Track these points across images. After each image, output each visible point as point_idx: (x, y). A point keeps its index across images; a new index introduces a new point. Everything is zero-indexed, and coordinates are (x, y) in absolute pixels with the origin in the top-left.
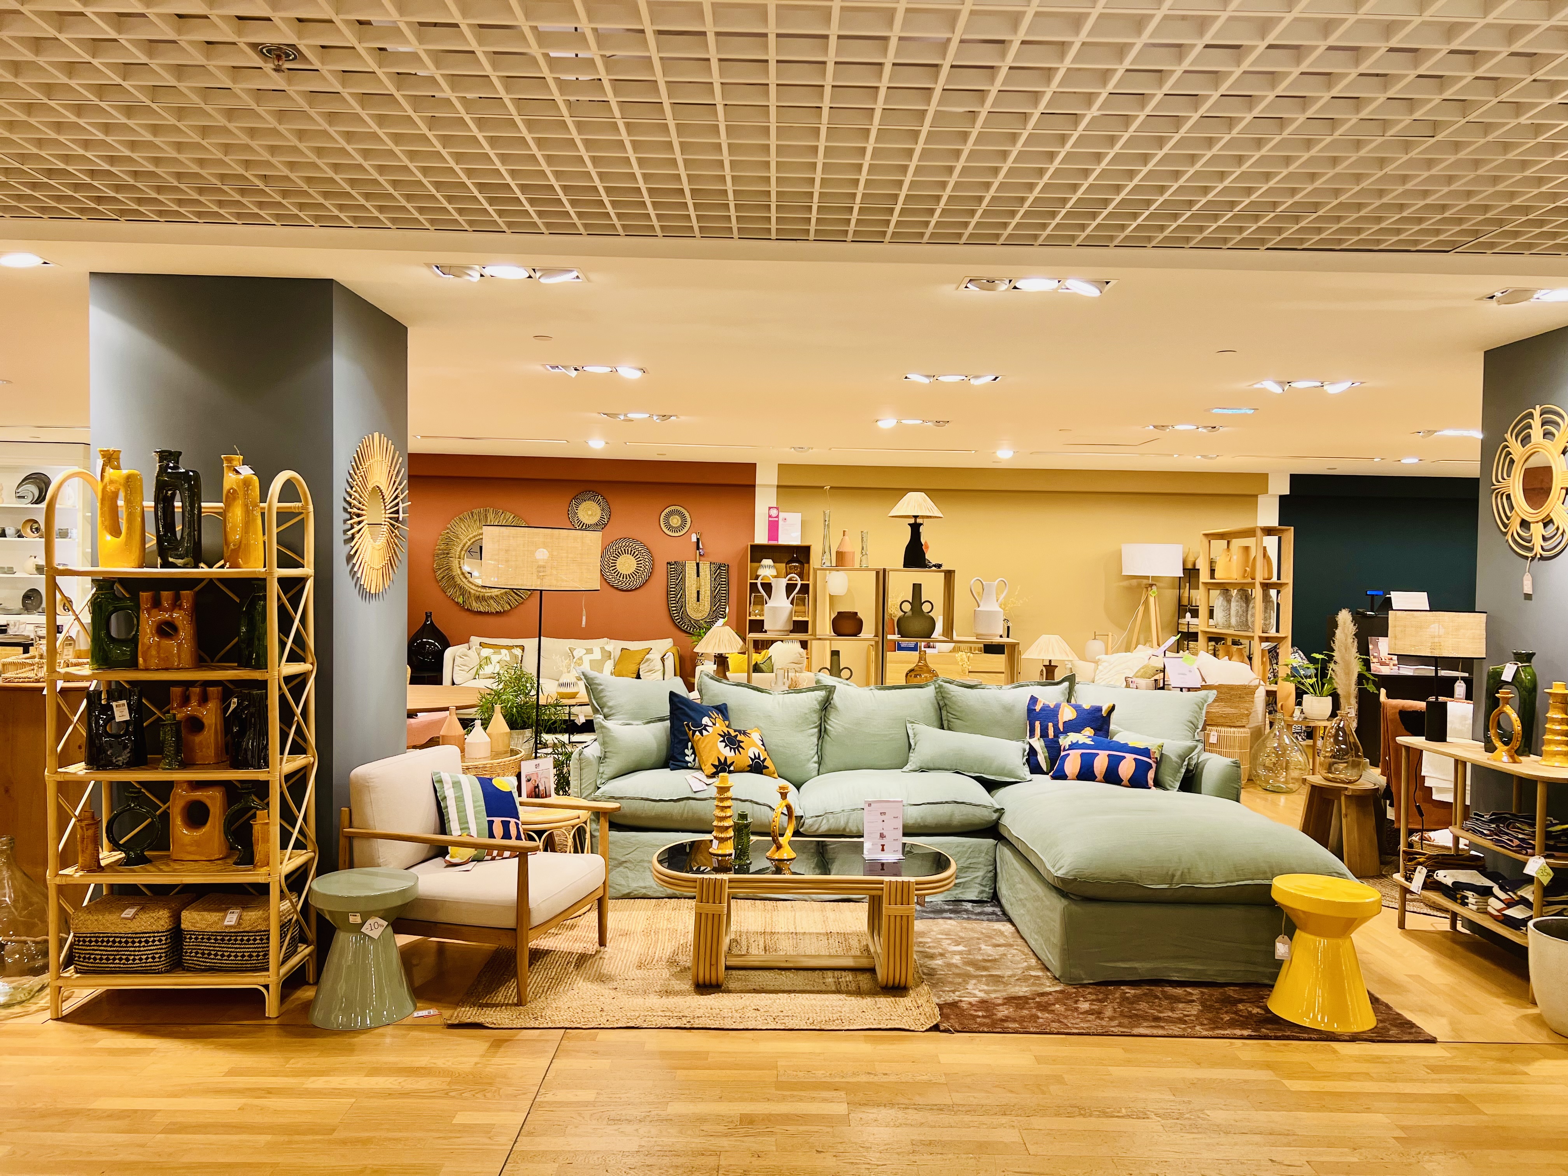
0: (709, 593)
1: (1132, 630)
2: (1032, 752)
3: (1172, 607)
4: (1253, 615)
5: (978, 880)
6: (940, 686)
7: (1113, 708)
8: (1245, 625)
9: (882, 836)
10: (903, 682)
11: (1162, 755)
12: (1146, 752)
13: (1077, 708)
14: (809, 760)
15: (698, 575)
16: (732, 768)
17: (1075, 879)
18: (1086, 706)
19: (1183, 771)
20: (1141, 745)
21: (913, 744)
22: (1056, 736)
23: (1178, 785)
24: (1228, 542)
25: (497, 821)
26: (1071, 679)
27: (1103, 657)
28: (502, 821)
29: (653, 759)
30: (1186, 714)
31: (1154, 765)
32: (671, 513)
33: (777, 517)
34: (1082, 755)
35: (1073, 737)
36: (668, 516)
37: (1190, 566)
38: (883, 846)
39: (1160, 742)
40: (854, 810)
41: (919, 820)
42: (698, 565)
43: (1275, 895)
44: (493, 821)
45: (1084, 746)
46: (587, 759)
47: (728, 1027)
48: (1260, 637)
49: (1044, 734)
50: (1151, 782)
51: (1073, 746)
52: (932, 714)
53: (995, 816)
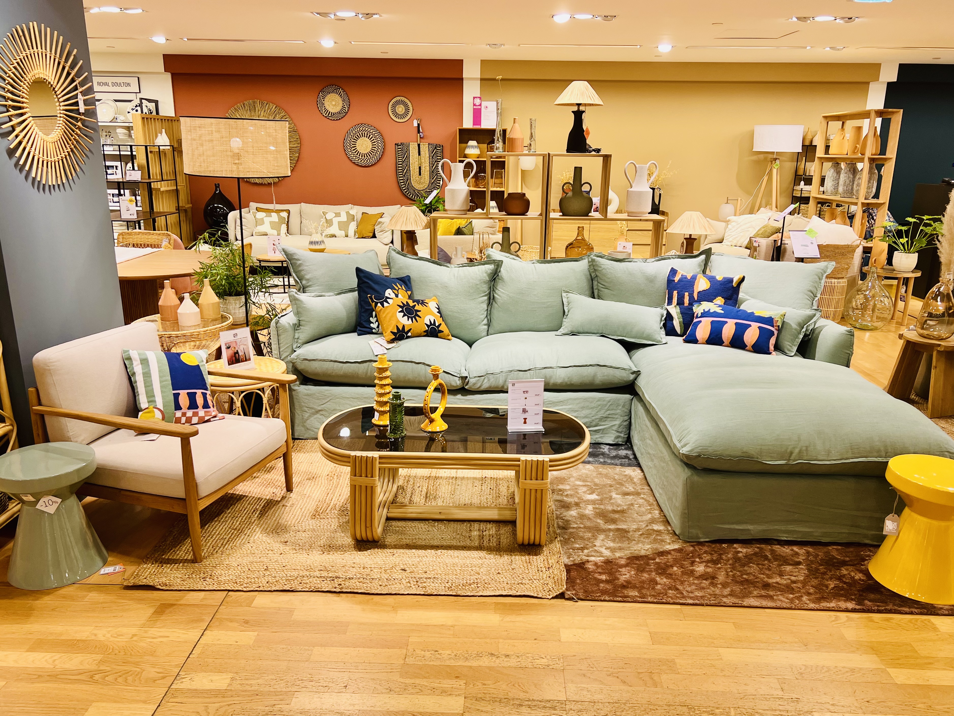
0: (428, 168)
1: (757, 196)
2: (669, 317)
3: (789, 176)
4: (859, 185)
5: (615, 428)
6: (593, 260)
7: (743, 279)
8: (850, 192)
9: (524, 411)
10: (563, 255)
11: (783, 323)
12: (769, 321)
13: (712, 279)
14: (479, 323)
15: (419, 154)
16: (409, 334)
17: (699, 456)
18: (719, 278)
19: (801, 336)
20: (765, 314)
21: (566, 311)
22: (691, 304)
23: (795, 349)
24: (843, 123)
25: (183, 394)
26: (708, 253)
27: (732, 218)
28: (188, 393)
29: (344, 324)
30: (806, 284)
31: (776, 333)
32: (397, 103)
33: (480, 105)
34: (712, 322)
35: (706, 306)
36: (394, 106)
37: (807, 143)
38: (525, 419)
39: (782, 310)
40: (511, 371)
41: (566, 380)
42: (419, 145)
43: (889, 477)
44: (179, 394)
45: (715, 314)
46: (284, 327)
47: (373, 592)
48: (862, 203)
49: (680, 303)
50: (772, 347)
51: (705, 314)
52: (584, 284)
53: (632, 377)
